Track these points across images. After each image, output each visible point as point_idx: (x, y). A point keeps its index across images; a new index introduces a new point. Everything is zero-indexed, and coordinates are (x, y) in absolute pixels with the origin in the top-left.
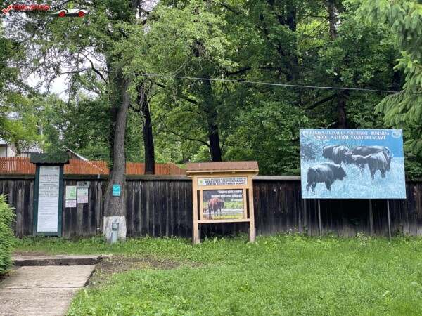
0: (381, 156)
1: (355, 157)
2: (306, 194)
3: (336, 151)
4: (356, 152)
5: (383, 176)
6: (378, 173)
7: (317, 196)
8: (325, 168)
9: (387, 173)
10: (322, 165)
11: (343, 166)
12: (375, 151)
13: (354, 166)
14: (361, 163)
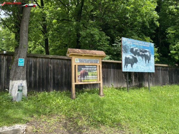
3: (134, 50)
4: (141, 51)
5: (149, 62)
8: (131, 57)
10: (130, 56)
11: (137, 57)
12: (146, 51)
14: (142, 56)
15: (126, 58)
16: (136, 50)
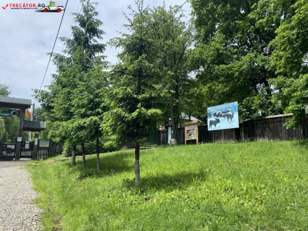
0: (230, 113)
1: (223, 114)
2: (209, 129)
3: (217, 113)
4: (223, 113)
5: (231, 120)
6: (230, 119)
7: (212, 130)
8: (214, 120)
9: (232, 119)
11: (219, 118)
12: (228, 111)
13: (222, 118)
14: (224, 116)
15: (210, 121)
16: (219, 113)
